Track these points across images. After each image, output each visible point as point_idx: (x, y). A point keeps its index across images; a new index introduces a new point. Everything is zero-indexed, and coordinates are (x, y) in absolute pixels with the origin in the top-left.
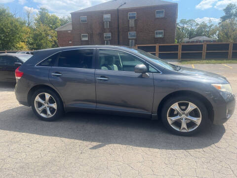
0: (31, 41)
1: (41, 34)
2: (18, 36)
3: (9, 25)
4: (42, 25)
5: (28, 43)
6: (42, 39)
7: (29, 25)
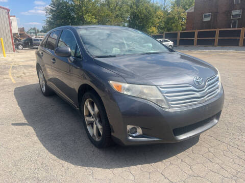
0: (163, 25)
1: (174, 17)
2: (151, 21)
3: (144, 11)
4: (176, 8)
5: (159, 28)
6: (174, 23)
7: (164, 9)
